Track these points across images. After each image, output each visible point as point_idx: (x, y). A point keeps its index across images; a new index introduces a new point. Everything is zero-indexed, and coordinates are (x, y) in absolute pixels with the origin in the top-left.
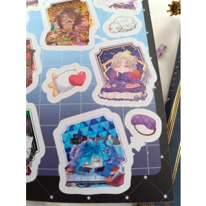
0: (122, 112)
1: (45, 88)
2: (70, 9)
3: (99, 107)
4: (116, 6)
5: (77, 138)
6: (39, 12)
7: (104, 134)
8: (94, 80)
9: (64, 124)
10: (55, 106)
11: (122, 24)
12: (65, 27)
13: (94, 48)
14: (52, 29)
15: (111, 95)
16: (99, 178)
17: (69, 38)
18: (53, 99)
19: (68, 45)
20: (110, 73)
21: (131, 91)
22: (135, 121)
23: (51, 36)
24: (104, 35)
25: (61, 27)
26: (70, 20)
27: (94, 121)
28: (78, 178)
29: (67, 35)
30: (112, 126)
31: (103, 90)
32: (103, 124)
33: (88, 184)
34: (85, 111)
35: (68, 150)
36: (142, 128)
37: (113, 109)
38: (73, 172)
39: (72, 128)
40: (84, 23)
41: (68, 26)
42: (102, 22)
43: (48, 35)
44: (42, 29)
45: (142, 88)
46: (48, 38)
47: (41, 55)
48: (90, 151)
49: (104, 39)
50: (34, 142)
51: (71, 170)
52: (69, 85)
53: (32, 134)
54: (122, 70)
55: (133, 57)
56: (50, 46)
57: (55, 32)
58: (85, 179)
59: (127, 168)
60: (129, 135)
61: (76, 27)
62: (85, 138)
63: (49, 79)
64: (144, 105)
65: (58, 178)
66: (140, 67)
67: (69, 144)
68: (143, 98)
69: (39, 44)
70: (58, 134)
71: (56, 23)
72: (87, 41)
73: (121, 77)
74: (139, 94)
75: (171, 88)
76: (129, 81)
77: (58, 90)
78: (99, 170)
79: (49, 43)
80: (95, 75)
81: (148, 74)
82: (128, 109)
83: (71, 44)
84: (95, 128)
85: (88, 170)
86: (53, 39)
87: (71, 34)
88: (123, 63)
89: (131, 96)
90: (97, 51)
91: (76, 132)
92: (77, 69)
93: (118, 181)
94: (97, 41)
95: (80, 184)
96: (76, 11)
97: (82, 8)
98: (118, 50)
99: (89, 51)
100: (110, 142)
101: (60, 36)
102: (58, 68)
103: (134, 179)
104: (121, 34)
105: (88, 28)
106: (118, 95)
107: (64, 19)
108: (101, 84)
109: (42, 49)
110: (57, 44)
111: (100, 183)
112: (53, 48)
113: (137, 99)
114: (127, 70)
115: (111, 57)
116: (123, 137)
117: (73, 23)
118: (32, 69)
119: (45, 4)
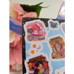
2: (58, 41)
6: (46, 43)
12: (58, 50)
14: (53, 51)
17: (60, 55)
19: (60, 58)
23: (53, 54)
26: (59, 46)
29: (59, 53)
43: (52, 54)
46: (52, 55)
47: (51, 64)
56: (54, 59)
57: (55, 53)
61: (61, 50)
69: (49, 59)
71: (54, 48)
79: (53, 58)
83: (61, 58)
86: (54, 56)
87: (60, 53)
96: (60, 42)
97: (62, 41)
101: (57, 54)
102: (59, 69)
107: (56, 46)
109: (51, 61)
110: (56, 58)
112: (55, 60)
117: (60, 48)
118: (49, 70)
119: (48, 39)
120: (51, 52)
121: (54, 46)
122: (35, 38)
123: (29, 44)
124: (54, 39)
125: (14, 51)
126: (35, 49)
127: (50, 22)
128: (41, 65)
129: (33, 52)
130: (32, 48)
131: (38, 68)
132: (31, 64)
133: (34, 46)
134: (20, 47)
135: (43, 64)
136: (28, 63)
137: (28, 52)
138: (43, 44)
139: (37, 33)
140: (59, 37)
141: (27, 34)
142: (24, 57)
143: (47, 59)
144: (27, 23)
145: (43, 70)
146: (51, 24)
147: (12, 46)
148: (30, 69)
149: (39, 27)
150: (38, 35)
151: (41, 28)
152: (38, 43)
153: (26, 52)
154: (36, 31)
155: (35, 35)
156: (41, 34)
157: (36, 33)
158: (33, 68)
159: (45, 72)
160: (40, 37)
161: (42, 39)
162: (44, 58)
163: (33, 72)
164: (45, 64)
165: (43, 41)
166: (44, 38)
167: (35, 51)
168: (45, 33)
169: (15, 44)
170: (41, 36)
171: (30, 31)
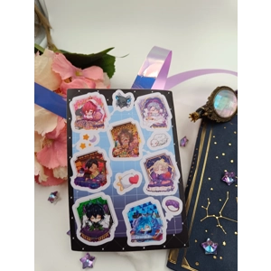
0: (160, 199)
1: (115, 186)
2: (126, 130)
3: (147, 196)
4: (154, 126)
5: (136, 215)
6: (106, 133)
7: (151, 212)
8: (143, 180)
9: (128, 207)
10: (122, 197)
11: (159, 140)
12: (123, 144)
13: (142, 159)
15: (154, 189)
16: (149, 237)
18: (121, 193)
20: (153, 174)
21: (165, 185)
22: (168, 204)
24: (148, 149)
25: (121, 144)
26: (126, 138)
27: (145, 205)
28: (138, 237)
30: (155, 207)
31: (150, 186)
32: (150, 206)
33: (144, 240)
34: (139, 199)
35: (131, 222)
36: (171, 207)
37: (155, 197)
38: (135, 234)
39: (133, 209)
40: (135, 141)
41: (125, 144)
42: (146, 140)
43: (114, 150)
44: (109, 146)
45: (171, 184)
47: (111, 164)
48: (143, 222)
49: (148, 152)
50: (111, 218)
51: (134, 233)
52: (129, 183)
53: (109, 214)
54: (159, 172)
55: (166, 163)
58: (141, 237)
59: (164, 230)
60: (164, 212)
62: (140, 215)
63: (117, 180)
64: (172, 194)
65: (126, 238)
66: (170, 169)
67: (132, 218)
68: (172, 190)
69: (108, 156)
70: (125, 213)
72: (138, 154)
73: (159, 177)
74: (170, 187)
75: (189, 178)
76: (164, 179)
77: (123, 187)
78: (149, 232)
79: (115, 156)
80: (144, 176)
81: (175, 174)
82: (164, 197)
84: (146, 208)
85: (143, 232)
88: (160, 167)
89: (165, 188)
90: (144, 161)
91: (135, 211)
92: (133, 173)
93: (159, 238)
94: (144, 153)
95: (139, 240)
96: (130, 132)
97: (133, 129)
98: (157, 159)
99: (139, 161)
100: (154, 216)
101: (121, 151)
102: (122, 172)
103: (168, 236)
104: (158, 148)
105: (138, 144)
106: (158, 189)
107: (122, 138)
108: (148, 182)
109: (111, 160)
111: (150, 239)
112: (117, 159)
113: (168, 190)
114: (162, 172)
115: (153, 164)
116: (161, 213)
117: (128, 141)
118: (106, 174)
119: (108, 126)
120: (113, 146)
121: (119, 138)
122: (87, 125)
123: (78, 135)
124: (120, 126)
125: (56, 145)
126: (87, 142)
127: (117, 97)
128: (94, 166)
129: (83, 146)
130: (82, 141)
131: (91, 169)
132: (79, 163)
133: (86, 137)
134: (65, 138)
135: (97, 164)
136: (76, 162)
137: (76, 145)
138: (101, 134)
139: (91, 117)
140: (130, 123)
141: (74, 118)
142: (70, 154)
143: (105, 157)
144: (75, 99)
145: (97, 173)
146: (119, 101)
147: (53, 138)
148: (78, 171)
149: (95, 106)
150: (93, 120)
151: (99, 107)
152: (92, 133)
153: (73, 146)
154: (90, 113)
155: (88, 120)
156: (98, 118)
157: (89, 115)
158: (82, 169)
159: (100, 176)
160: (97, 123)
161: (98, 126)
162: (101, 155)
163: (83, 175)
164: (101, 164)
165: (100, 130)
166: (103, 125)
167: (87, 145)
168: (105, 116)
169: (57, 134)
170: (97, 121)
171: (80, 112)
